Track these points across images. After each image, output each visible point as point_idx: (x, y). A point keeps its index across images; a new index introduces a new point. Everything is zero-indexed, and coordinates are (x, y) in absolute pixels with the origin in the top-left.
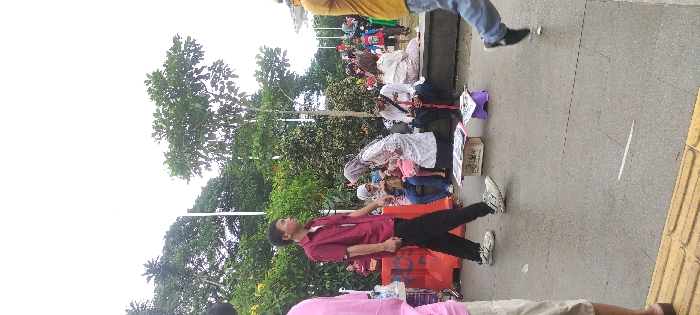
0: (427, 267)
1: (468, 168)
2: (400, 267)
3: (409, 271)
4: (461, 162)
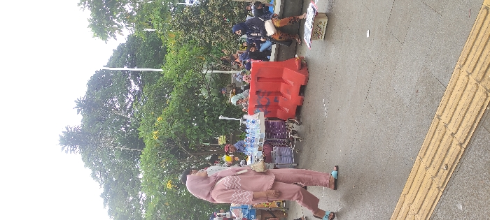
0: (280, 104)
1: (315, 35)
2: (261, 103)
3: (267, 106)
4: (311, 30)
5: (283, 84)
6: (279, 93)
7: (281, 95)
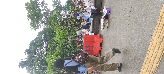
3: (89, 51)
4: (103, 25)
5: (94, 43)
6: (93, 46)
7: (94, 47)
